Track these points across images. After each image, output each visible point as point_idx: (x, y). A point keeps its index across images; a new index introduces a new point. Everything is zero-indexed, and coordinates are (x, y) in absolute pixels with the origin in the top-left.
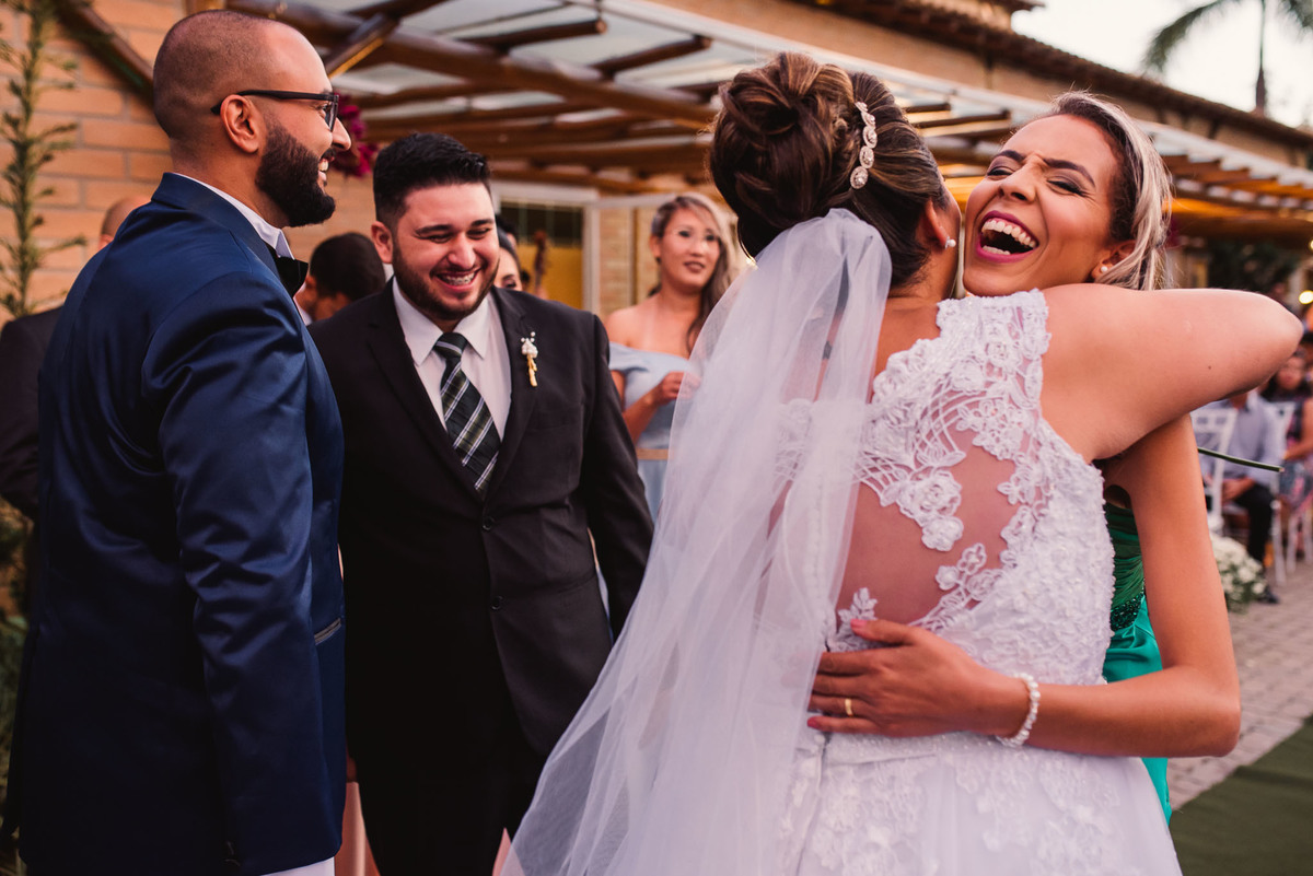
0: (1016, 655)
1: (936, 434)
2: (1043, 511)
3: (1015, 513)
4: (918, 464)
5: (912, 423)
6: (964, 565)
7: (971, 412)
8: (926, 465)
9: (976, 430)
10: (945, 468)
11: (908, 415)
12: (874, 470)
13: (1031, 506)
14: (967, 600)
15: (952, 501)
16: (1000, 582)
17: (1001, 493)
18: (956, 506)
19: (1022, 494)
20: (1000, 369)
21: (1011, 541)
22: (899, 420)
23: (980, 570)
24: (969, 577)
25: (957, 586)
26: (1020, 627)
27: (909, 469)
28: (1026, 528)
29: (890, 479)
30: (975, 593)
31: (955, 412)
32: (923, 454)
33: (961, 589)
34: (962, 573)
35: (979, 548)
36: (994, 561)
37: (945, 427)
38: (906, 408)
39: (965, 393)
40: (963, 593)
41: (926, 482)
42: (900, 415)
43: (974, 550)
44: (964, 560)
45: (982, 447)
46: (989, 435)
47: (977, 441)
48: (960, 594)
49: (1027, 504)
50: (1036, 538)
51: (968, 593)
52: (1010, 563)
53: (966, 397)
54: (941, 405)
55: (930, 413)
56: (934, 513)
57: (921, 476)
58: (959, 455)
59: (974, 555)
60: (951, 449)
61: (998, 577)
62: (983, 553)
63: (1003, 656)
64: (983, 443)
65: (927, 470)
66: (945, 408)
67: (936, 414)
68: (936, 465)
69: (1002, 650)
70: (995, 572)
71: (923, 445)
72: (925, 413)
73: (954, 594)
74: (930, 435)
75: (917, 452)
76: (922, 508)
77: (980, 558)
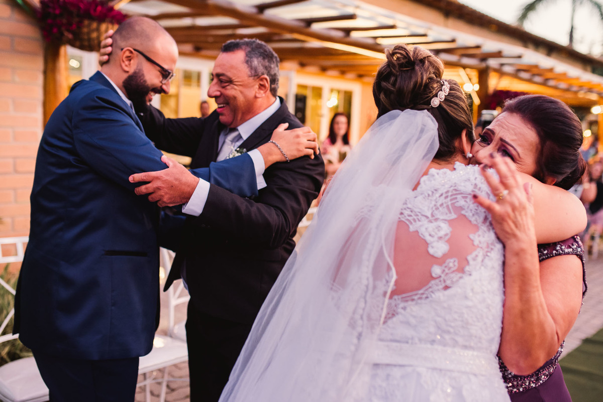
0: (462, 321)
1: (445, 205)
2: (489, 254)
3: (475, 250)
4: (432, 216)
5: (434, 198)
6: (446, 267)
7: (463, 200)
8: (436, 217)
9: (464, 208)
10: (445, 220)
11: (434, 194)
12: (410, 216)
13: (483, 250)
14: (444, 285)
15: (446, 235)
16: (461, 281)
17: (470, 239)
18: (447, 238)
19: (480, 242)
20: (480, 188)
21: (471, 262)
22: (429, 195)
23: (454, 271)
24: (447, 274)
25: (440, 277)
26: (468, 307)
27: (427, 217)
28: (480, 259)
29: (417, 220)
30: (448, 283)
31: (456, 198)
32: (436, 212)
33: (442, 279)
34: (444, 271)
35: (455, 261)
36: (461, 270)
37: (449, 203)
38: (434, 191)
39: (462, 192)
40: (442, 281)
41: (435, 224)
42: (430, 193)
43: (452, 260)
44: (446, 264)
45: (465, 216)
46: (469, 212)
47: (463, 212)
48: (440, 281)
49: (481, 248)
50: (482, 265)
51: (445, 281)
52: (468, 273)
53: (461, 193)
54: (450, 194)
55: (444, 196)
56: (436, 238)
57: (433, 221)
58: (453, 216)
59: (452, 263)
60: (450, 213)
61: (461, 278)
62: (456, 264)
63: (455, 320)
64: (466, 214)
65: (436, 220)
66: (451, 195)
67: (446, 197)
68: (442, 217)
69: (456, 316)
70: (460, 275)
71: (437, 209)
72: (442, 195)
73: (437, 281)
74: (442, 205)
75: (433, 211)
76: (430, 235)
77: (455, 266)
